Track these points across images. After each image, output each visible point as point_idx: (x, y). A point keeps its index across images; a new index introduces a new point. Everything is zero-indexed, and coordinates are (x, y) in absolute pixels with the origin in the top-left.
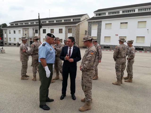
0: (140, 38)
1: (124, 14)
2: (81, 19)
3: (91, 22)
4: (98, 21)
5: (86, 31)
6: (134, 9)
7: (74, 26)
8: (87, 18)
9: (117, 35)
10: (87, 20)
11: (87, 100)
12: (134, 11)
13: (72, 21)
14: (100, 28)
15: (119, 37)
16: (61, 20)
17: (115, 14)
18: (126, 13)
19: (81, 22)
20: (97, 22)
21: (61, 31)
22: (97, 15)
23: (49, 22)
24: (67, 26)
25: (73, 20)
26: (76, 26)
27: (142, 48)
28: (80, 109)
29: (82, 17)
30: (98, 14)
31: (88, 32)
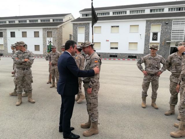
0: (133, 44)
1: (114, 15)
2: (64, 20)
3: (76, 24)
4: (86, 23)
5: (71, 35)
6: (126, 10)
7: (55, 28)
8: (71, 19)
9: (108, 41)
10: (72, 21)
11: (93, 121)
12: (126, 13)
13: (51, 21)
14: (88, 32)
15: (111, 43)
16: (36, 20)
17: (104, 16)
18: (117, 15)
19: (63, 24)
20: (84, 24)
21: (36, 34)
22: (83, 15)
23: (19, 21)
24: (46, 28)
25: (53, 20)
26: (57, 28)
27: (134, 55)
28: (84, 133)
29: (65, 17)
30: (85, 14)
31: (73, 36)
